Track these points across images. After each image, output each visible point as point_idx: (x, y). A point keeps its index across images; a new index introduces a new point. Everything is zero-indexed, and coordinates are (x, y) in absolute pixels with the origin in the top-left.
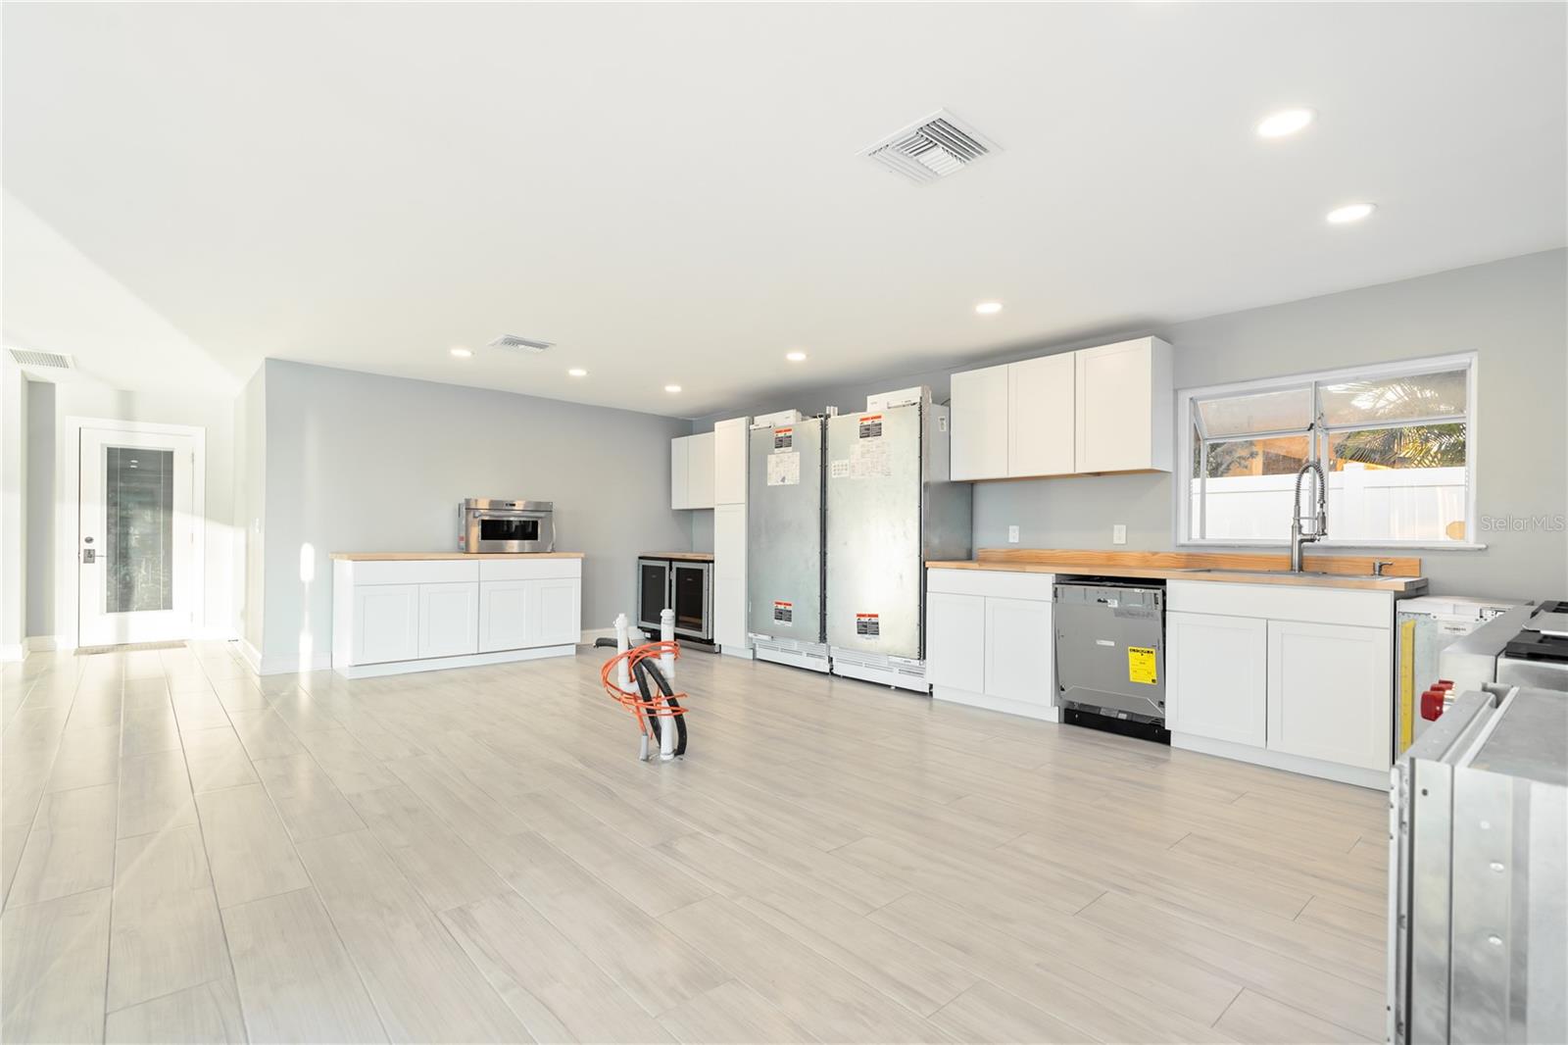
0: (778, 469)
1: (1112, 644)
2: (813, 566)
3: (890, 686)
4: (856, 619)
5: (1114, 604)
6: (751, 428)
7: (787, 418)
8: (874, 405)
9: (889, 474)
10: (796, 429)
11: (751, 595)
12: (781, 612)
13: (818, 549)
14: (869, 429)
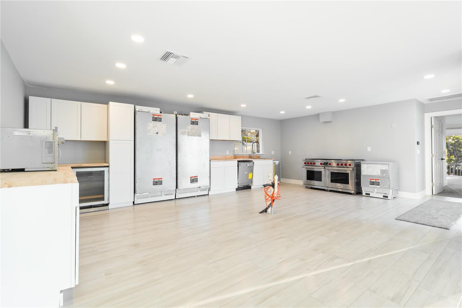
0: (154, 129)
1: (247, 173)
2: (173, 163)
3: (195, 196)
4: (190, 179)
5: (248, 165)
6: (136, 110)
7: (156, 111)
8: (194, 115)
9: (200, 136)
10: (164, 116)
11: (137, 178)
12: (156, 182)
13: (175, 158)
14: (194, 122)
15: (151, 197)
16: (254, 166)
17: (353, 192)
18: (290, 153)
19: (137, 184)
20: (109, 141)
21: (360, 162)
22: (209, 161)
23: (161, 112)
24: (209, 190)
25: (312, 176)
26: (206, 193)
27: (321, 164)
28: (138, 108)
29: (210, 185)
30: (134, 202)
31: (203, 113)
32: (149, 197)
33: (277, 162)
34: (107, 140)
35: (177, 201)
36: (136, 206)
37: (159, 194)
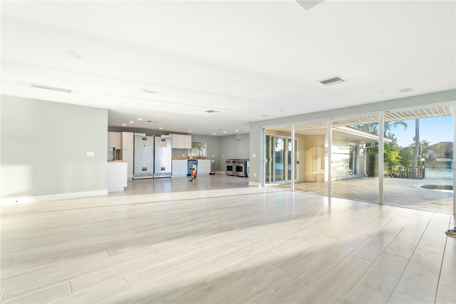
0: (143, 144)
3: (163, 177)
4: (161, 168)
6: (135, 135)
7: (144, 135)
8: (163, 136)
9: (167, 147)
10: (148, 137)
11: (135, 167)
12: (144, 169)
13: (153, 158)
14: (163, 140)
15: (141, 176)
16: (198, 163)
17: (244, 176)
18: (223, 156)
19: (135, 170)
20: (122, 150)
21: (246, 161)
22: (171, 160)
23: (146, 135)
24: (171, 175)
25: (229, 168)
26: (170, 176)
27: (232, 162)
28: (136, 134)
29: (172, 172)
30: (133, 178)
31: (169, 135)
32: (140, 176)
33: (213, 161)
34: (120, 149)
35: (154, 179)
36: (134, 180)
37: (145, 175)
